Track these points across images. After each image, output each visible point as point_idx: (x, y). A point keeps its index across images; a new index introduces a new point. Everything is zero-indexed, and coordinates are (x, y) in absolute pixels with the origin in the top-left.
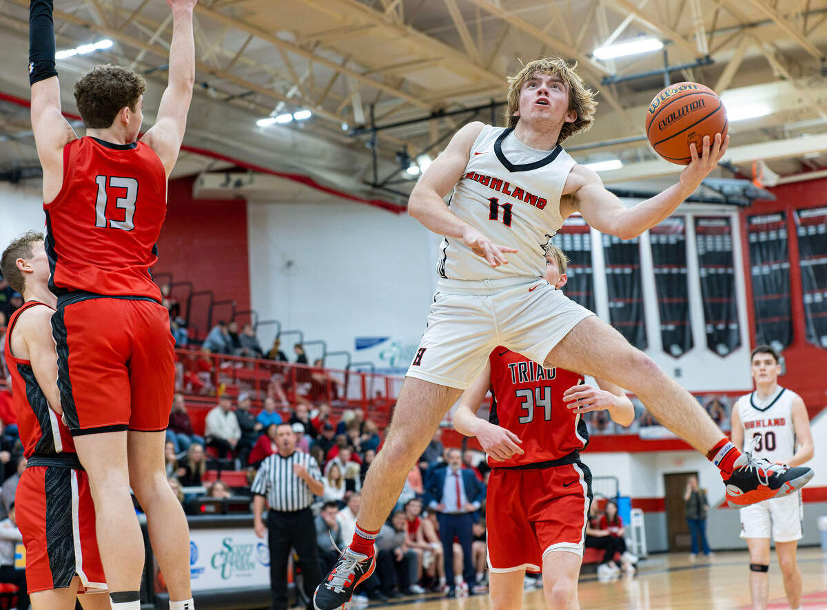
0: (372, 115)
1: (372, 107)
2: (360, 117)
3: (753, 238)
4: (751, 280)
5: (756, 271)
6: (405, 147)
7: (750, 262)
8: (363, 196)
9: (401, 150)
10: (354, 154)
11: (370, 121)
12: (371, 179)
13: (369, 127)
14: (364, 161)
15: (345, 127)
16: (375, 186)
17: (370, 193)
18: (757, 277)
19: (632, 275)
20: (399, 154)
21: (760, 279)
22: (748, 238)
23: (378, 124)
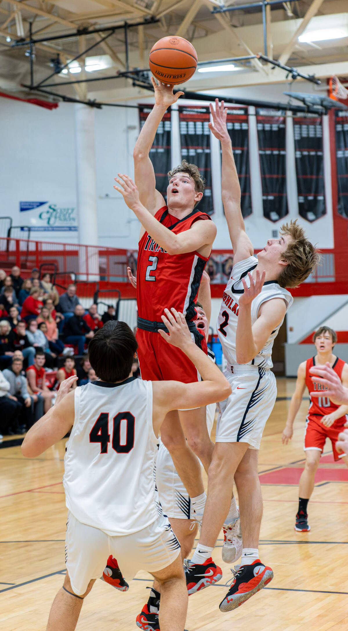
0: (30, 30)
1: (31, 24)
2: (21, 31)
3: (339, 128)
4: (336, 161)
5: (340, 154)
6: (58, 55)
7: (336, 147)
8: (22, 96)
9: (55, 57)
10: (16, 61)
11: (29, 34)
12: (28, 83)
13: (28, 40)
14: (24, 67)
15: (8, 40)
16: (31, 88)
17: (28, 94)
18: (341, 158)
19: (242, 155)
20: (53, 61)
21: (343, 162)
22: (335, 128)
23: (35, 38)
